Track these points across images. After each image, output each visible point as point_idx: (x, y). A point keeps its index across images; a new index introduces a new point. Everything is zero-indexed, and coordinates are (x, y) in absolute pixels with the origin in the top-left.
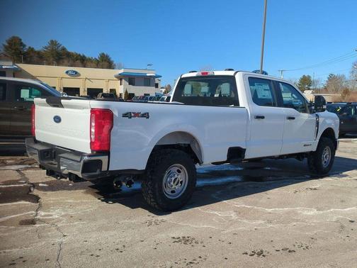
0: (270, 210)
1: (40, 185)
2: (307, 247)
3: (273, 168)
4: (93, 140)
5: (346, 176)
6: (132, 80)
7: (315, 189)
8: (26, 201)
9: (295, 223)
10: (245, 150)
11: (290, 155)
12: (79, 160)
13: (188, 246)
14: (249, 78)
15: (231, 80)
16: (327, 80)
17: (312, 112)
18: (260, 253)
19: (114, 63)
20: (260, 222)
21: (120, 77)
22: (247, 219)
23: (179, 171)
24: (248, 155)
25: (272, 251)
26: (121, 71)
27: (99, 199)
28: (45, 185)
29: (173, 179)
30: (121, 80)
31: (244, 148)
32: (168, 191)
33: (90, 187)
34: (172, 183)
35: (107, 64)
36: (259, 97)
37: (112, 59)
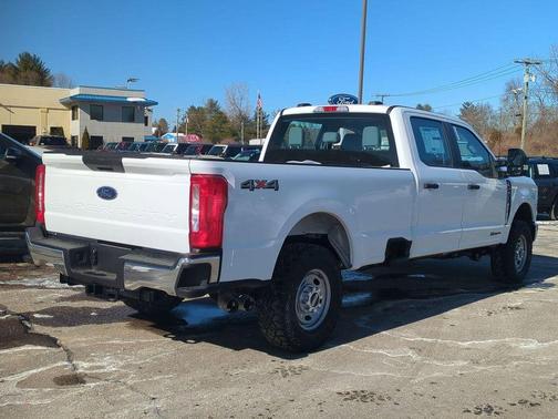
0: (466, 344)
1: (37, 316)
2: (554, 397)
3: (429, 276)
4: (195, 229)
5: (552, 285)
6: (96, 108)
7: (517, 308)
8: (35, 345)
9: (516, 363)
10: (411, 242)
11: (462, 251)
12: (171, 264)
13: (372, 406)
14: (412, 117)
15: (383, 122)
16: (459, 113)
17: (501, 176)
18: (489, 410)
19: (52, 73)
20: (461, 363)
21: (73, 105)
22: (437, 360)
23: (316, 282)
24: (415, 253)
25: (505, 405)
26: (75, 92)
27: (165, 336)
28: (47, 316)
29: (310, 295)
30: (74, 109)
31: (409, 239)
32: (301, 317)
33: (133, 316)
34: (309, 303)
35: (34, 74)
36: (428, 151)
37: (46, 66)
